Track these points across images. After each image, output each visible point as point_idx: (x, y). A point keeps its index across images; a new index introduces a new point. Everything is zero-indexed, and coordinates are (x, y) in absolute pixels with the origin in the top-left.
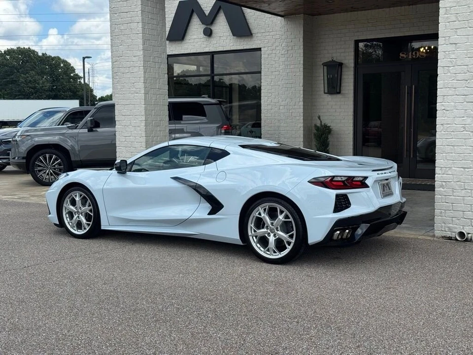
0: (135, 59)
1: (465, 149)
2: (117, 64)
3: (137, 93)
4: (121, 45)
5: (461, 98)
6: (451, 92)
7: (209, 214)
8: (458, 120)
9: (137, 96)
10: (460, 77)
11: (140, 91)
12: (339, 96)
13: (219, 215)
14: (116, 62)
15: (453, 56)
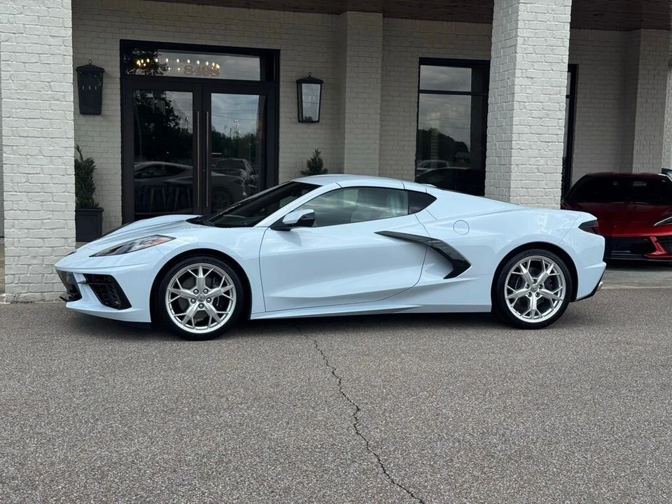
0: (51, 41)
1: (538, 191)
2: (9, 46)
3: (55, 100)
4: (21, 14)
5: (535, 138)
6: (526, 130)
7: (446, 278)
8: (533, 161)
9: (56, 104)
10: (535, 114)
11: (64, 97)
12: (98, 118)
13: (463, 277)
14: (7, 41)
15: (529, 91)
